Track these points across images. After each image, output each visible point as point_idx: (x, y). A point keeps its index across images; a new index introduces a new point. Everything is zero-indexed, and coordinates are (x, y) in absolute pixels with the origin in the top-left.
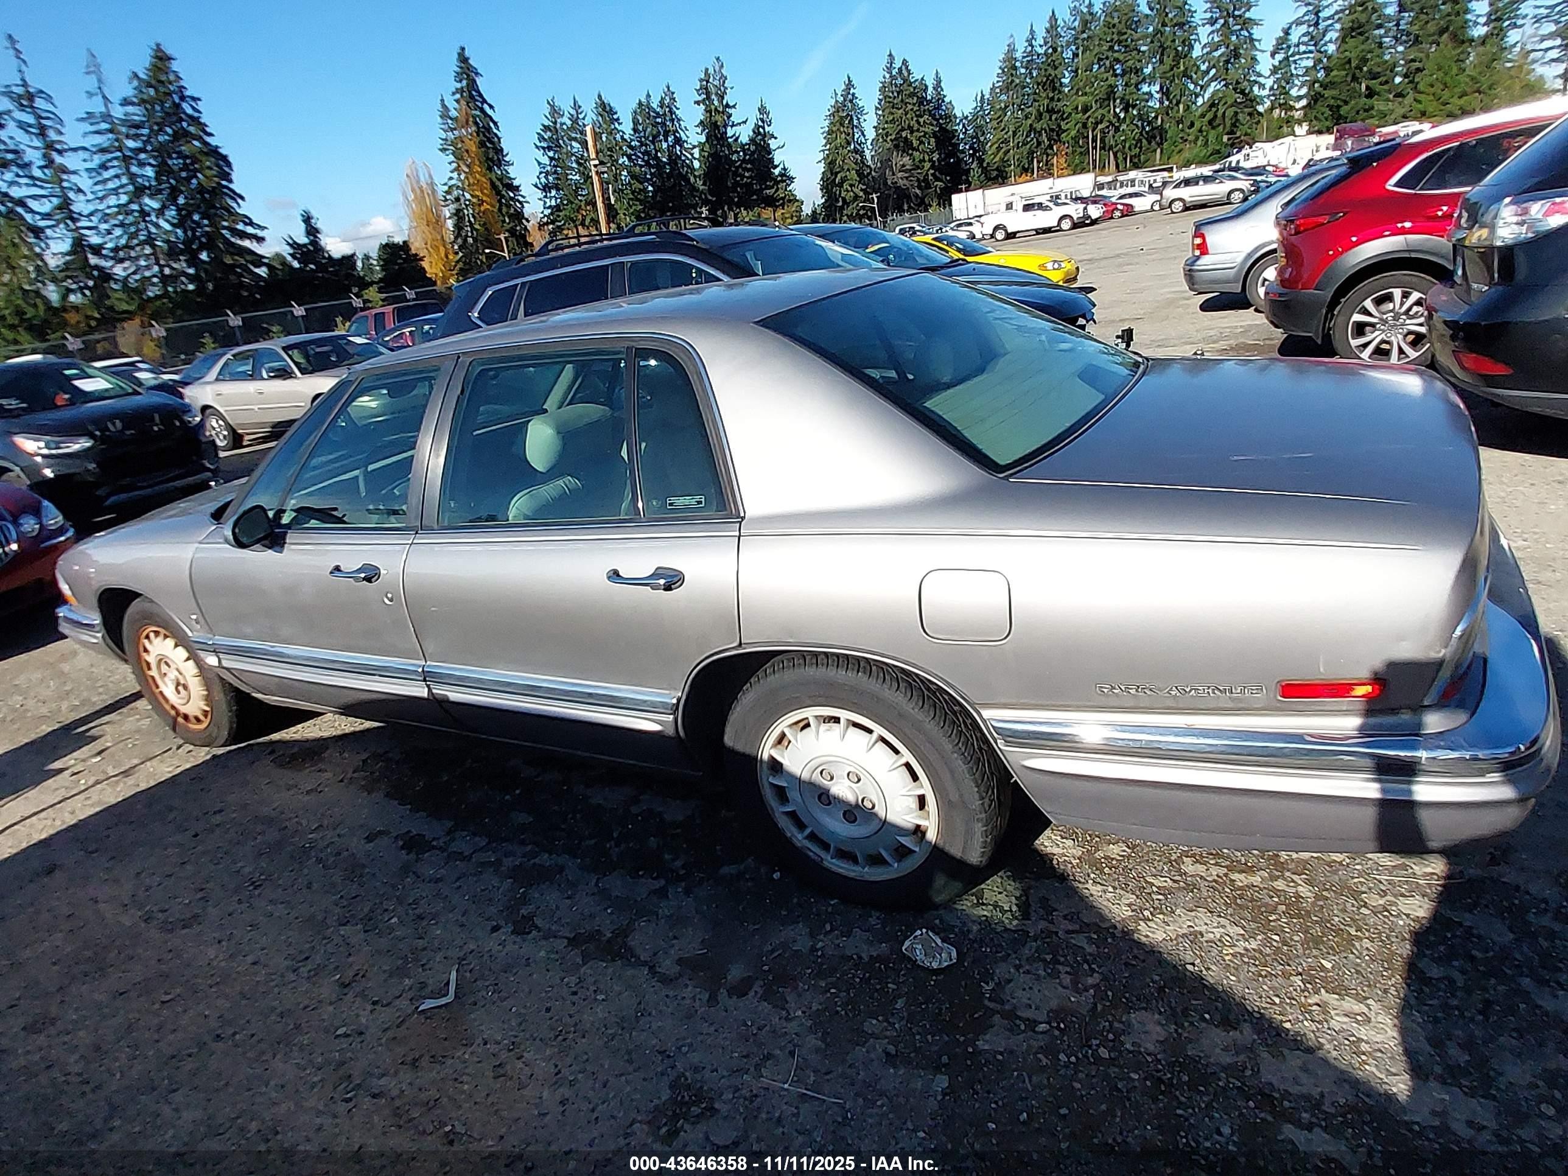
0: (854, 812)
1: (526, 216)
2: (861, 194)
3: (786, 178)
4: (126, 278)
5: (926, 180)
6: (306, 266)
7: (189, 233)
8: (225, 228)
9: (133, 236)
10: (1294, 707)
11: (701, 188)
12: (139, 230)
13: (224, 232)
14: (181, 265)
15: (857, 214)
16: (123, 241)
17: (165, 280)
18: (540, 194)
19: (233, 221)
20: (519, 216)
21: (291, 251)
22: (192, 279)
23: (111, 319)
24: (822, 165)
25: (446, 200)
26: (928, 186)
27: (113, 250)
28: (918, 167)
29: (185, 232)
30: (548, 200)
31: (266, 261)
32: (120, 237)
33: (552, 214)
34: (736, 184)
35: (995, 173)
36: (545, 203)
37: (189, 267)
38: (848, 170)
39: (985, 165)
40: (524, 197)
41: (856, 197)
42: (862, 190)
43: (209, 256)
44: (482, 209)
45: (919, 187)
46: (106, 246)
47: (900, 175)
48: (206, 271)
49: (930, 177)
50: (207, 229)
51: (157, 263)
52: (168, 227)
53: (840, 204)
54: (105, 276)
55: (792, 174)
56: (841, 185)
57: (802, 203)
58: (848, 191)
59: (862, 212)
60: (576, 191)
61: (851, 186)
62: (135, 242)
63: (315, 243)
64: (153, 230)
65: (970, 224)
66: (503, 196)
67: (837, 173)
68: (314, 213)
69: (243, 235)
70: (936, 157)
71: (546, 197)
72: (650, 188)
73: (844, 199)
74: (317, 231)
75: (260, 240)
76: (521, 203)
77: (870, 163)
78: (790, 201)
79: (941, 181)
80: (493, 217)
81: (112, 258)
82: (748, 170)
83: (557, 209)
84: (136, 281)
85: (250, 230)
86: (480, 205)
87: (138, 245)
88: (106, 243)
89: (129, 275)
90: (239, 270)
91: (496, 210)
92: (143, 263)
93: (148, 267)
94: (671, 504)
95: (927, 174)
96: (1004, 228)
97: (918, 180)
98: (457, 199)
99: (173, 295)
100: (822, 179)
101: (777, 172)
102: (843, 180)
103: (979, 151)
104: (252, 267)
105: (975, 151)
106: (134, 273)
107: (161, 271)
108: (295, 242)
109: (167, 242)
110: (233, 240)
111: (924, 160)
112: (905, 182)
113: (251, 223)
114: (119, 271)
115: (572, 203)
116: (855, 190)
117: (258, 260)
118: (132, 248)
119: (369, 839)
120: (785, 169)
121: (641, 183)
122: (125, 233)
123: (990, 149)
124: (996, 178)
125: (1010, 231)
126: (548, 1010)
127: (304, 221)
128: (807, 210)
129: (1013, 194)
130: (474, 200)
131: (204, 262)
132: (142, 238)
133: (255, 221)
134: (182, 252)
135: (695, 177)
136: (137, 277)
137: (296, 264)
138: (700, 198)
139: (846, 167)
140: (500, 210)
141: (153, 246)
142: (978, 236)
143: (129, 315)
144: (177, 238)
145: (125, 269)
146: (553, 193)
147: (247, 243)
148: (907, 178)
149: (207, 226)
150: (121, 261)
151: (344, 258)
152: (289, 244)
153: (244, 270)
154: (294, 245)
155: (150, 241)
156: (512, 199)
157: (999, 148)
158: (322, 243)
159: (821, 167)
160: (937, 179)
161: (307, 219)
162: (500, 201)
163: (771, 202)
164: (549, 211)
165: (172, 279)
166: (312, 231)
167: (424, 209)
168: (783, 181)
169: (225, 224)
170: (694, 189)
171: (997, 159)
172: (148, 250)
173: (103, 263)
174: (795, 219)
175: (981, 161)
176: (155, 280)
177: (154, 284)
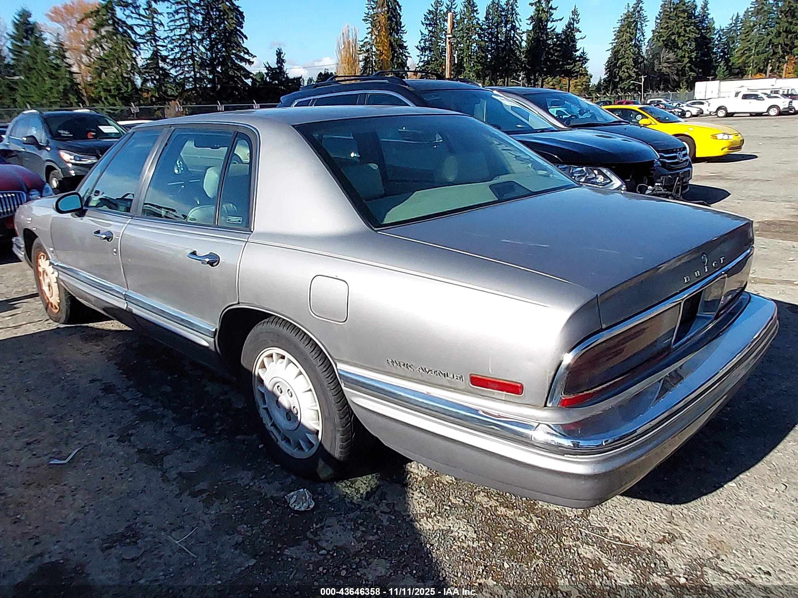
0: (290, 414)
1: (408, 65)
2: (634, 75)
3: (584, 59)
4: (176, 76)
5: (683, 70)
6: (273, 81)
7: (214, 55)
8: (233, 54)
9: (184, 53)
10: (479, 392)
11: (524, 59)
12: (187, 50)
13: (232, 56)
14: (206, 73)
15: (629, 88)
16: (178, 55)
17: (195, 79)
18: (418, 52)
19: (239, 51)
20: (403, 65)
21: (266, 71)
22: (210, 81)
23: (164, 99)
24: (610, 52)
25: (361, 51)
26: (684, 74)
27: (172, 60)
28: (679, 61)
29: (212, 54)
30: (423, 57)
31: (252, 75)
32: (178, 53)
33: (423, 66)
34: (547, 59)
35: (737, 71)
36: (421, 58)
37: (210, 74)
38: (628, 58)
39: (730, 64)
40: (409, 54)
41: (630, 77)
42: (634, 72)
43: (221, 69)
44: (381, 58)
45: (677, 74)
46: (169, 57)
47: (665, 65)
48: (218, 77)
49: (687, 69)
50: (224, 54)
51: (194, 70)
52: (203, 50)
53: (617, 80)
54: (166, 74)
55: (588, 57)
56: (620, 67)
57: (591, 77)
58: (624, 71)
59: (631, 87)
60: (441, 53)
61: (627, 68)
62: (185, 56)
63: (280, 68)
64: (195, 51)
65: (702, 103)
66: (396, 52)
67: (619, 59)
68: (283, 51)
69: (243, 59)
70: (694, 55)
71: (422, 55)
72: (489, 56)
73: (621, 77)
74: (283, 61)
75: (251, 63)
76: (406, 57)
77: (644, 54)
78: (581, 74)
79: (694, 71)
80: (387, 64)
81: (171, 64)
82: (557, 51)
83: (428, 63)
84: (181, 79)
85: (246, 56)
86: (380, 56)
87: (186, 59)
88: (169, 55)
89: (178, 75)
90: (236, 79)
91: (389, 60)
92: (186, 69)
93: (188, 72)
94: (229, 220)
95: (685, 67)
96: (725, 109)
97: (677, 70)
98: (367, 51)
99: (199, 89)
100: (608, 62)
101: (578, 54)
102: (622, 64)
103: (727, 54)
104: (244, 79)
105: (725, 54)
106: (181, 74)
107: (195, 75)
108: (270, 67)
109: (201, 58)
110: (236, 61)
111: (684, 57)
112: (668, 70)
113: (248, 53)
114: (173, 72)
115: (437, 60)
116: (631, 72)
117: (248, 74)
118: (183, 60)
119: (91, 382)
120: (583, 53)
121: (483, 52)
122: (181, 50)
123: (736, 54)
124: (738, 74)
125: (729, 111)
126: (103, 478)
127: (277, 55)
128: (594, 82)
129: (741, 87)
130: (378, 52)
131: (218, 72)
132: (189, 55)
133: (250, 52)
134: (208, 65)
135: (520, 52)
136: (182, 77)
137: (268, 79)
138: (521, 66)
139: (626, 56)
140: (392, 60)
141: (194, 60)
142: (705, 112)
143: (174, 98)
144: (207, 57)
145: (176, 72)
146: (427, 52)
147: (243, 64)
148: (669, 67)
149: (224, 52)
150: (175, 67)
151: (294, 79)
152: (266, 67)
153: (238, 79)
154: (269, 68)
155: (192, 57)
156: (401, 54)
157: (743, 54)
158: (285, 69)
159: (609, 54)
160: (692, 70)
161: (279, 54)
162: (393, 55)
163: (569, 74)
164: (422, 64)
165: (201, 79)
166: (280, 61)
167: (348, 55)
168: (579, 61)
169: (234, 52)
170: (518, 59)
171: (740, 61)
172: (190, 62)
173: (166, 66)
174: (584, 86)
175: (727, 61)
176: (191, 79)
177: (189, 82)
